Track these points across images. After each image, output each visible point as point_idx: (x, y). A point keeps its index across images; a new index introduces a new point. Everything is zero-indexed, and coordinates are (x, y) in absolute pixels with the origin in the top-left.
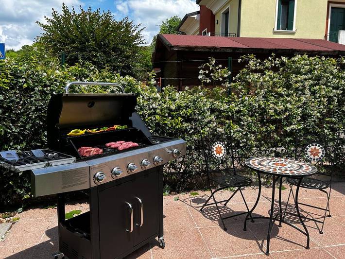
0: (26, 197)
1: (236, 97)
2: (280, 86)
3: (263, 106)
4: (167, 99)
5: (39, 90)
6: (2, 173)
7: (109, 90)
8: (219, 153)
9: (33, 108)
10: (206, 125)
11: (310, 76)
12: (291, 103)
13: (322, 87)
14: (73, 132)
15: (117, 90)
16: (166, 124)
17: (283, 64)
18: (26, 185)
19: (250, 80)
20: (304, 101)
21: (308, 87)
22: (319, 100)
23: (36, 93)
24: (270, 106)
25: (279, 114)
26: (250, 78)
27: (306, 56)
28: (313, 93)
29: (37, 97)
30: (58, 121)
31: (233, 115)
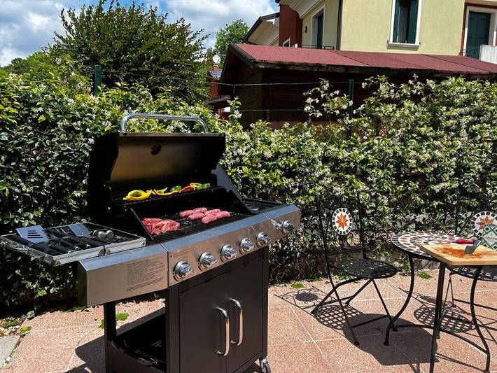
0: (41, 293)
1: (359, 139)
2: (423, 124)
3: (400, 154)
4: (259, 142)
5: (63, 125)
6: (4, 256)
7: (172, 128)
8: (342, 225)
9: (56, 154)
10: (317, 182)
11: (468, 109)
12: (440, 149)
13: (486, 126)
14: (132, 195)
15: (184, 127)
16: (258, 180)
17: (427, 91)
18: (42, 275)
19: (381, 115)
20: (459, 147)
21: (465, 126)
22: (481, 145)
23: (58, 130)
24: (411, 154)
25: (423, 165)
26: (380, 111)
27: (461, 80)
28: (472, 135)
29: (62, 137)
30: (109, 178)
31: (356, 167)
